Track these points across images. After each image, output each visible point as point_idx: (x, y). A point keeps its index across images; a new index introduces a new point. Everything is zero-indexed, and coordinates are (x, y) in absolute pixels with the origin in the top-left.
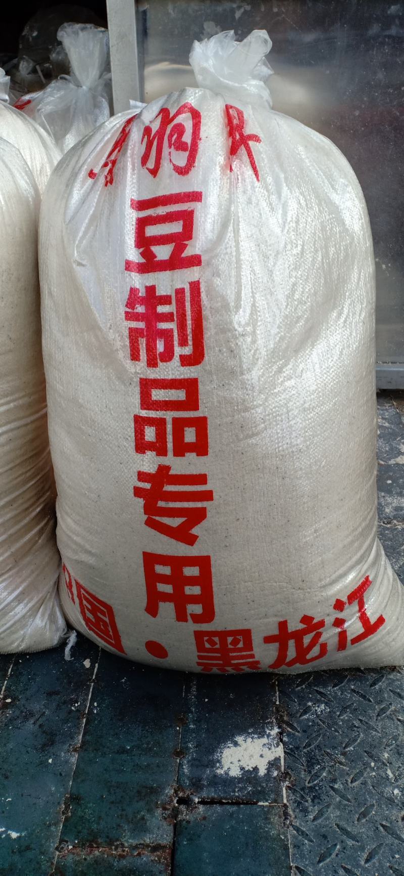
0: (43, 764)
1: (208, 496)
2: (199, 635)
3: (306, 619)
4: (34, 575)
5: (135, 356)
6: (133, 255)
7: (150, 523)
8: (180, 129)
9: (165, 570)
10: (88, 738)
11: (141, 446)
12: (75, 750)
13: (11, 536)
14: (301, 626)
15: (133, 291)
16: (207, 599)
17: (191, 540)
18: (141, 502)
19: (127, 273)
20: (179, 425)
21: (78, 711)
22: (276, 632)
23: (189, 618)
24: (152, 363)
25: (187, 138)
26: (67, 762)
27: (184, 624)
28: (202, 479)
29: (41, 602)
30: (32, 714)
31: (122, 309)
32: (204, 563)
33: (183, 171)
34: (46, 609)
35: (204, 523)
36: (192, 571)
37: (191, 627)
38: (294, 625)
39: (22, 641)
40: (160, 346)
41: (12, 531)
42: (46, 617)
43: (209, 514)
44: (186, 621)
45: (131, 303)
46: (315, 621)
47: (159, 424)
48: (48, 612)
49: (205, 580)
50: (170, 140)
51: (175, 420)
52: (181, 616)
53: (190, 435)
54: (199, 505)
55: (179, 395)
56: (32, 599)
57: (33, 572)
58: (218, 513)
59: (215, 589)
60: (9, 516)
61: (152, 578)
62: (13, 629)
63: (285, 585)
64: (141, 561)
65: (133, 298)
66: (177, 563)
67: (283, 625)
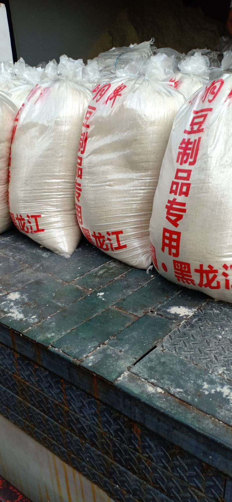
0: (122, 291)
1: (184, 211)
2: (175, 262)
3: (210, 266)
4: (147, 243)
5: (177, 161)
6: (188, 128)
7: (168, 218)
8: (215, 87)
9: (167, 235)
10: (138, 290)
11: (171, 191)
12: (132, 291)
13: (142, 226)
14: (208, 269)
15: (184, 140)
16: (177, 248)
17: (176, 225)
18: (166, 210)
19: (184, 134)
20: (183, 184)
21: (141, 284)
22: (199, 268)
23: (172, 254)
24: (181, 164)
25: (216, 91)
26: (128, 293)
27: (170, 256)
28: (184, 205)
29: (146, 252)
30: (128, 281)
31: (179, 145)
32: (179, 234)
33: (210, 101)
34: (147, 255)
35: (181, 220)
36: (175, 237)
37: (172, 258)
38: (206, 268)
39: (136, 262)
40: (185, 158)
41: (143, 225)
42: (146, 258)
43: (183, 217)
44: (171, 255)
45: (181, 144)
46: (214, 269)
47: (177, 184)
48: (147, 256)
49: (178, 241)
50: (211, 91)
51: (182, 183)
52: (170, 253)
53: (184, 189)
54: (181, 213)
55: (185, 175)
56: (143, 250)
57: (147, 242)
58: (186, 218)
59: (180, 245)
60: (143, 219)
61: (164, 237)
62: (134, 257)
63: (204, 250)
64: (162, 231)
65: (183, 141)
66: (172, 233)
67: (201, 266)
